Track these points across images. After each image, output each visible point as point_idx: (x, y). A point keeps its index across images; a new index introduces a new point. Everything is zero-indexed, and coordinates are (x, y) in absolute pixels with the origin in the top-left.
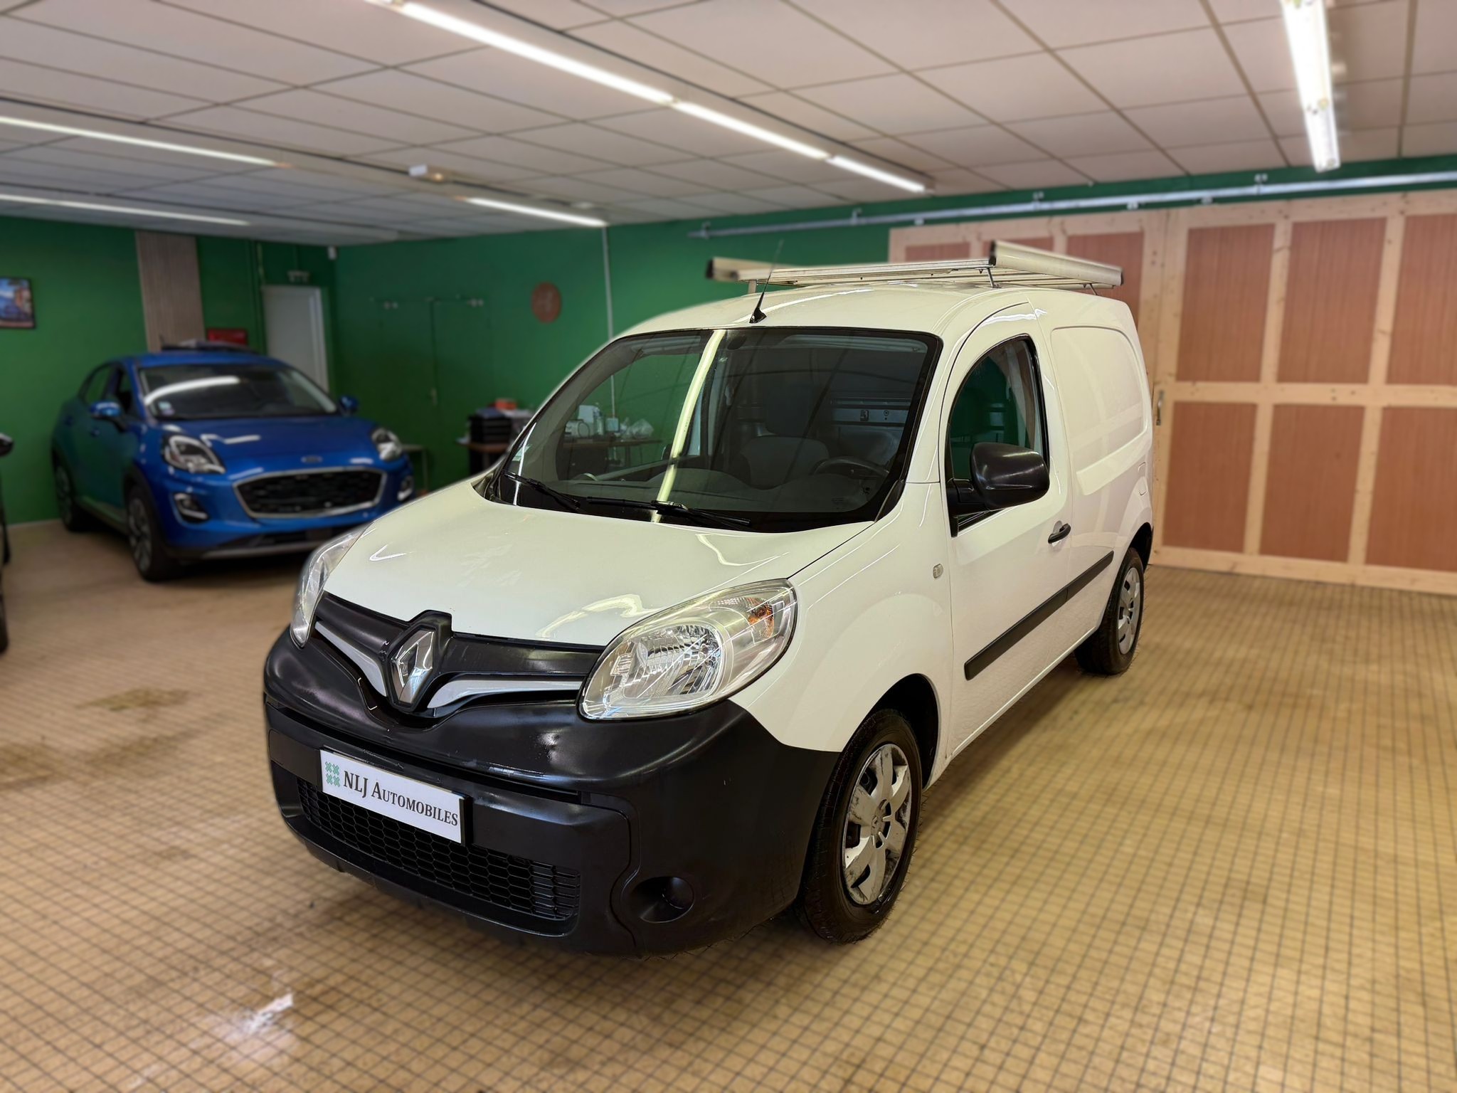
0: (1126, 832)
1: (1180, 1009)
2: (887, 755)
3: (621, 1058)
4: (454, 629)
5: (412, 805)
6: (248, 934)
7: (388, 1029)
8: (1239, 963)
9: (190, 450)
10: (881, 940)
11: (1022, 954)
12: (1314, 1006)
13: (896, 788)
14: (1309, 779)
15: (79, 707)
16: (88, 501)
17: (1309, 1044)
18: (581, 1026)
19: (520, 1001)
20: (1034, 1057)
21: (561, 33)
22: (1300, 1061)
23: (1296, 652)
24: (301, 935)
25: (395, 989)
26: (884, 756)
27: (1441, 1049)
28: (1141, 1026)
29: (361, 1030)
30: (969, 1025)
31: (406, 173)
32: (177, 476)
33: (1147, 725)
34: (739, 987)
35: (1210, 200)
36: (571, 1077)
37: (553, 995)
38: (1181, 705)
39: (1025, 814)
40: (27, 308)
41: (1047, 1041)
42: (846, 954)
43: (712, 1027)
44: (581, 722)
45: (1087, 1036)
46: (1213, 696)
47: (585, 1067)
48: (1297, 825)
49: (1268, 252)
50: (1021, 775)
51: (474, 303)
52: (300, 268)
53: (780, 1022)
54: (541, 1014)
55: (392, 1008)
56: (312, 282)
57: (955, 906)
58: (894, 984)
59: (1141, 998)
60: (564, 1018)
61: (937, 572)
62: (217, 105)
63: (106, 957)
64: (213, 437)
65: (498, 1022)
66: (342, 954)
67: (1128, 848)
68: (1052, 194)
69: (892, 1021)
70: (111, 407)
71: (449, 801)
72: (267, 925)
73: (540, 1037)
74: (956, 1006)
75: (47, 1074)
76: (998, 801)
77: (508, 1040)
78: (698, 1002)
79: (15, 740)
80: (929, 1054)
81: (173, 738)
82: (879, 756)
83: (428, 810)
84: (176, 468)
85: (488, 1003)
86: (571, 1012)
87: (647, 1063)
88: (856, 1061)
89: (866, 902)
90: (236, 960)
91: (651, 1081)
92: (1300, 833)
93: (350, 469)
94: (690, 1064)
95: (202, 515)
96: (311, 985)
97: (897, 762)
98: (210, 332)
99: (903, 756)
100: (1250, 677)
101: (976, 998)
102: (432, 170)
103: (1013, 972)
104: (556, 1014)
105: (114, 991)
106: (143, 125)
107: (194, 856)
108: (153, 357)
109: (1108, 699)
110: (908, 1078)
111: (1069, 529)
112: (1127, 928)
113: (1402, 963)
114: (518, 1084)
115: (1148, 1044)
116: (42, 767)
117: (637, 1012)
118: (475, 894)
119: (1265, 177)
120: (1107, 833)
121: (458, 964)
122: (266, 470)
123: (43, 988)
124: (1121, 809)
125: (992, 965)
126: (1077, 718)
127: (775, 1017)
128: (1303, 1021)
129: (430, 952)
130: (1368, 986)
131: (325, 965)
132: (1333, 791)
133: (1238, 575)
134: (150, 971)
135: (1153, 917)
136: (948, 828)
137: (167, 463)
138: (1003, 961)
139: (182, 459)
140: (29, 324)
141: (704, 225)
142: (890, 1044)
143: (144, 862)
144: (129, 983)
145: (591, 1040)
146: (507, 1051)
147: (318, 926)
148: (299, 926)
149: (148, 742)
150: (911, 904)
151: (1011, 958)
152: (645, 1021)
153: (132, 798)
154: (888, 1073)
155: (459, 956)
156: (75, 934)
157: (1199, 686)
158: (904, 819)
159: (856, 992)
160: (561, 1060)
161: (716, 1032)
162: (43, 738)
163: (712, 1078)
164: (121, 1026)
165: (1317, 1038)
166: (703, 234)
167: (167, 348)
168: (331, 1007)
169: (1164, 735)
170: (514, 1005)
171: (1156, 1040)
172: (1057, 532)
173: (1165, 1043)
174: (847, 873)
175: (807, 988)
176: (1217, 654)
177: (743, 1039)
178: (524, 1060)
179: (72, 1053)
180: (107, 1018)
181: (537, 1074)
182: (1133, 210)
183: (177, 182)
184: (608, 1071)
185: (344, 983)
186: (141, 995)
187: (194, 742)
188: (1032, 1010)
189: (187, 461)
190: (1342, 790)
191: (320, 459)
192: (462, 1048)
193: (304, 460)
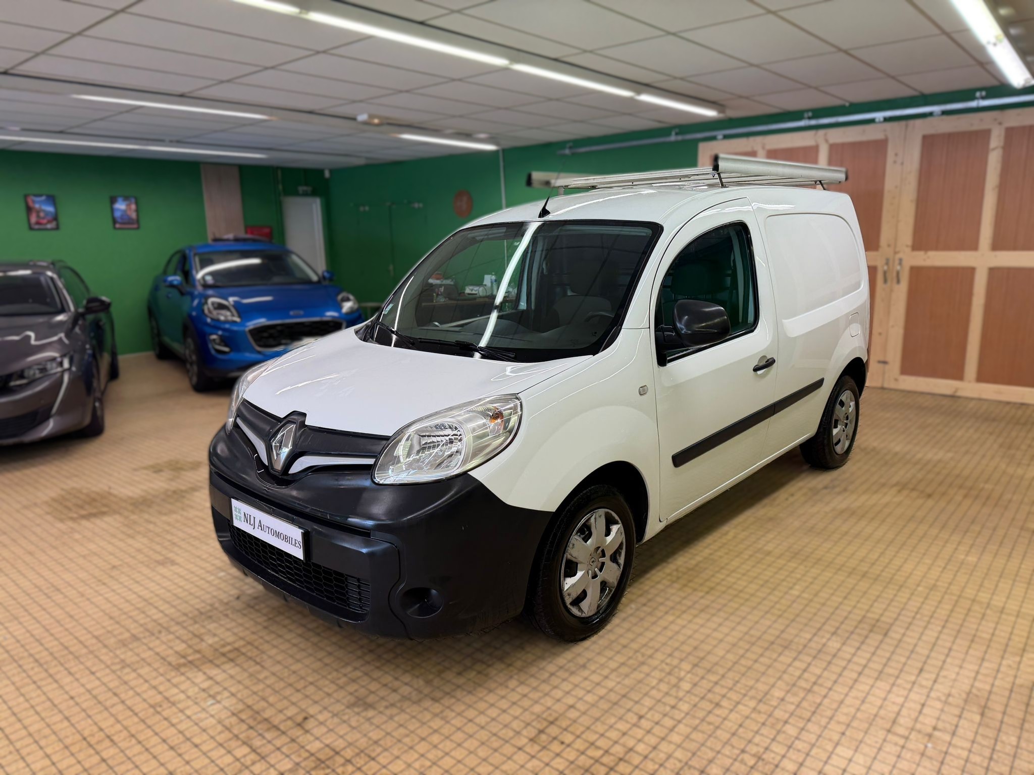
0: (799, 580)
1: (792, 703)
2: (600, 516)
3: (399, 705)
4: (306, 424)
5: (278, 535)
6: (196, 613)
7: (261, 676)
8: (850, 675)
9: (221, 307)
10: (594, 642)
11: (691, 658)
12: (896, 709)
13: (609, 539)
14: (956, 549)
15: (135, 470)
16: (167, 340)
17: (882, 734)
18: (380, 683)
19: (347, 664)
20: (674, 727)
21: (422, 23)
22: (870, 746)
23: (984, 456)
24: (226, 616)
25: (273, 652)
26: (597, 516)
27: (983, 746)
28: (760, 712)
29: (246, 675)
30: (637, 702)
31: (354, 119)
32: (213, 324)
33: (843, 506)
34: (489, 666)
35: (940, 113)
36: (364, 714)
37: (368, 663)
38: (876, 492)
39: (727, 564)
40: (134, 215)
41: (688, 717)
42: (568, 649)
43: (463, 690)
44: (374, 485)
45: (718, 716)
46: (902, 487)
47: (374, 708)
48: (933, 582)
49: (986, 151)
50: (735, 537)
51: (416, 205)
52: (306, 184)
53: (508, 690)
54: (358, 673)
55: (268, 663)
56: (314, 193)
57: (654, 623)
58: (594, 672)
59: (766, 694)
60: (370, 677)
61: (643, 391)
62: (222, 82)
63: (112, 622)
64: (236, 299)
65: (330, 677)
66: (247, 629)
67: (795, 592)
68: (818, 113)
69: (585, 695)
70: (176, 279)
71: (296, 533)
72: (208, 608)
73: (352, 688)
74: (632, 689)
75: (61, 687)
76: (711, 554)
77: (331, 688)
78: (459, 674)
79: (94, 489)
80: (602, 719)
81: (185, 491)
82: (594, 517)
83: (286, 539)
84: (212, 319)
85: (326, 665)
86: (377, 673)
87: (414, 710)
88: (551, 719)
89: (584, 615)
90: (185, 628)
91: (414, 720)
92: (934, 587)
93: (325, 319)
94: (442, 712)
95: (226, 349)
96: (223, 646)
97: (610, 522)
98: (248, 229)
99: (617, 518)
100: (938, 473)
101: (648, 685)
102: (371, 116)
103: (680, 669)
104: (366, 674)
105: (112, 641)
106: (182, 97)
107: (177, 564)
108: (207, 246)
109: (821, 486)
110: (583, 733)
111: (774, 361)
112: (774, 646)
113: (977, 684)
114: (330, 715)
115: (759, 725)
116: (105, 505)
117: (417, 677)
118: (317, 594)
119: (984, 93)
120: (784, 580)
121: (315, 639)
122: (269, 319)
123: (71, 637)
124: (800, 564)
125: (667, 664)
126: (791, 499)
127: (507, 687)
128: (883, 718)
129: (300, 631)
130: (943, 698)
131: (235, 634)
132: (972, 559)
133: (959, 397)
134: (134, 632)
135: (796, 640)
136: (667, 571)
137: (206, 316)
138: (675, 662)
139: (215, 312)
140: (135, 226)
141: (568, 145)
142: (578, 710)
143: (148, 566)
144: (120, 637)
145: (383, 692)
146: (329, 695)
147: (238, 611)
148: (227, 610)
149: (169, 493)
150: (624, 620)
151: (682, 660)
152: (421, 682)
153: (151, 527)
154: (570, 729)
155: (318, 634)
156: (97, 606)
157: (895, 479)
158: (619, 561)
159: (566, 675)
160: (361, 703)
161: (465, 693)
162: (110, 488)
163: (453, 722)
164: (109, 663)
165: (889, 731)
166: (567, 152)
167: (216, 240)
168: (232, 660)
169: (853, 513)
170: (343, 667)
171: (767, 723)
172: (763, 363)
173: (773, 726)
174: (565, 594)
175: (533, 670)
176: (919, 456)
177: (481, 699)
178: (338, 701)
179: (78, 676)
180: (102, 658)
181: (343, 710)
182: (880, 122)
183: (215, 131)
184: (388, 712)
185: (244, 646)
186: (125, 645)
187: (197, 494)
188: (684, 696)
189: (218, 314)
190: (979, 559)
191: (302, 312)
192: (303, 691)
193: (292, 313)
